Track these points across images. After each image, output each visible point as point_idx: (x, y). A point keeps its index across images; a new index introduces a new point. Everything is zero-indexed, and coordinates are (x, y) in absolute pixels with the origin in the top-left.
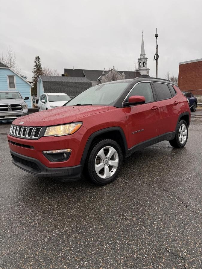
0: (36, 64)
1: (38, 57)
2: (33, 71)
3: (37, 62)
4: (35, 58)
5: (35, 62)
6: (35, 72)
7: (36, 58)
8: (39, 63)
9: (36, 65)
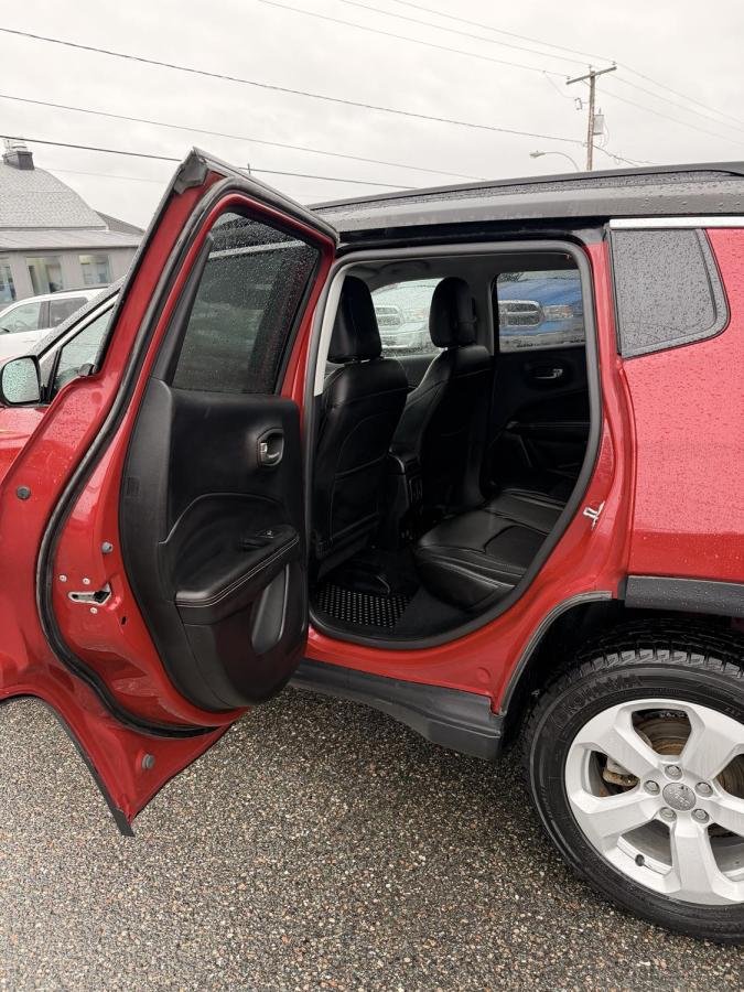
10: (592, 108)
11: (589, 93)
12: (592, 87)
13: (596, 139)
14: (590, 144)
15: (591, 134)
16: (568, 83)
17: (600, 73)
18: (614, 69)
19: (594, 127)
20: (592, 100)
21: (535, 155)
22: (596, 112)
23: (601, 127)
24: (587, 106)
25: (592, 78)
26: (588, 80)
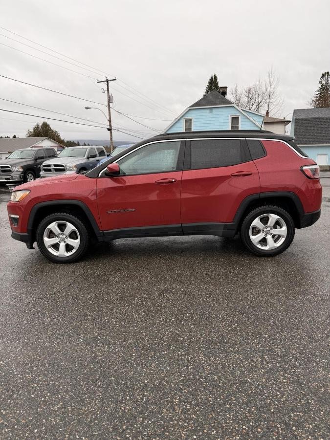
0: (322, 86)
1: (328, 73)
2: (315, 99)
3: (324, 83)
4: (321, 76)
5: (320, 82)
6: (317, 101)
7: (323, 76)
8: (327, 84)
9: (321, 89)
10: (108, 93)
11: (107, 87)
12: (108, 85)
13: (111, 104)
14: (109, 106)
15: (109, 102)
16: (98, 82)
17: (110, 80)
18: (116, 80)
19: (110, 100)
20: (108, 90)
21: (87, 108)
22: (110, 95)
23: (112, 100)
24: (106, 92)
25: (107, 81)
26: (106, 82)
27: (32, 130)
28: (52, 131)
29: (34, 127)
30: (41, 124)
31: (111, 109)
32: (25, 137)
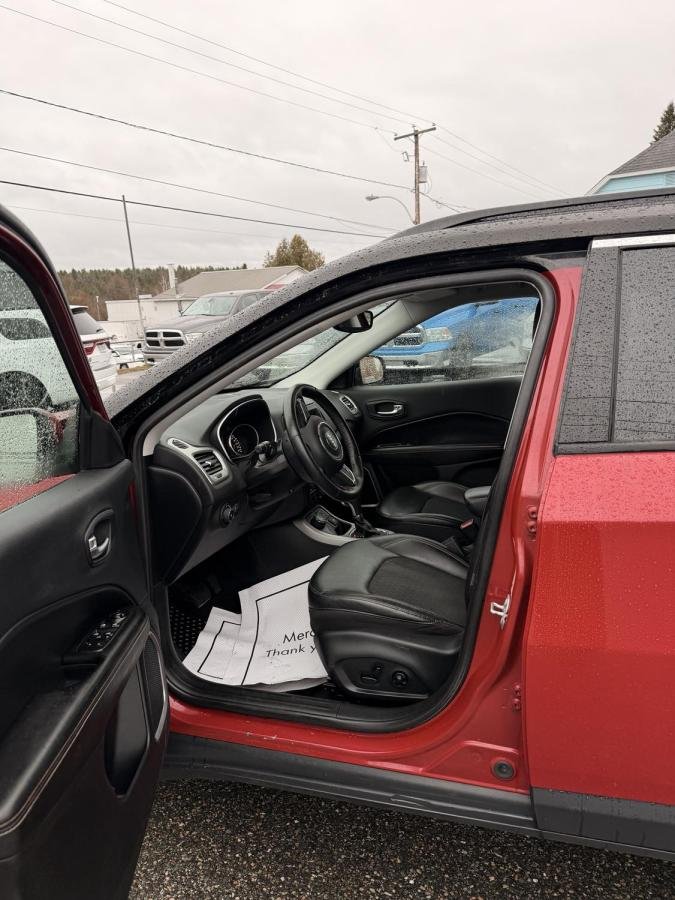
10: (417, 161)
11: (414, 148)
12: (416, 143)
13: (421, 185)
14: (417, 190)
15: (418, 182)
16: (396, 139)
17: (423, 132)
18: (435, 129)
19: (420, 176)
20: (417, 154)
21: (370, 199)
22: (421, 164)
23: (425, 176)
24: (413, 159)
25: (416, 136)
26: (413, 137)
27: (274, 252)
28: (311, 254)
29: (277, 246)
30: (289, 240)
31: (421, 195)
32: (261, 267)
